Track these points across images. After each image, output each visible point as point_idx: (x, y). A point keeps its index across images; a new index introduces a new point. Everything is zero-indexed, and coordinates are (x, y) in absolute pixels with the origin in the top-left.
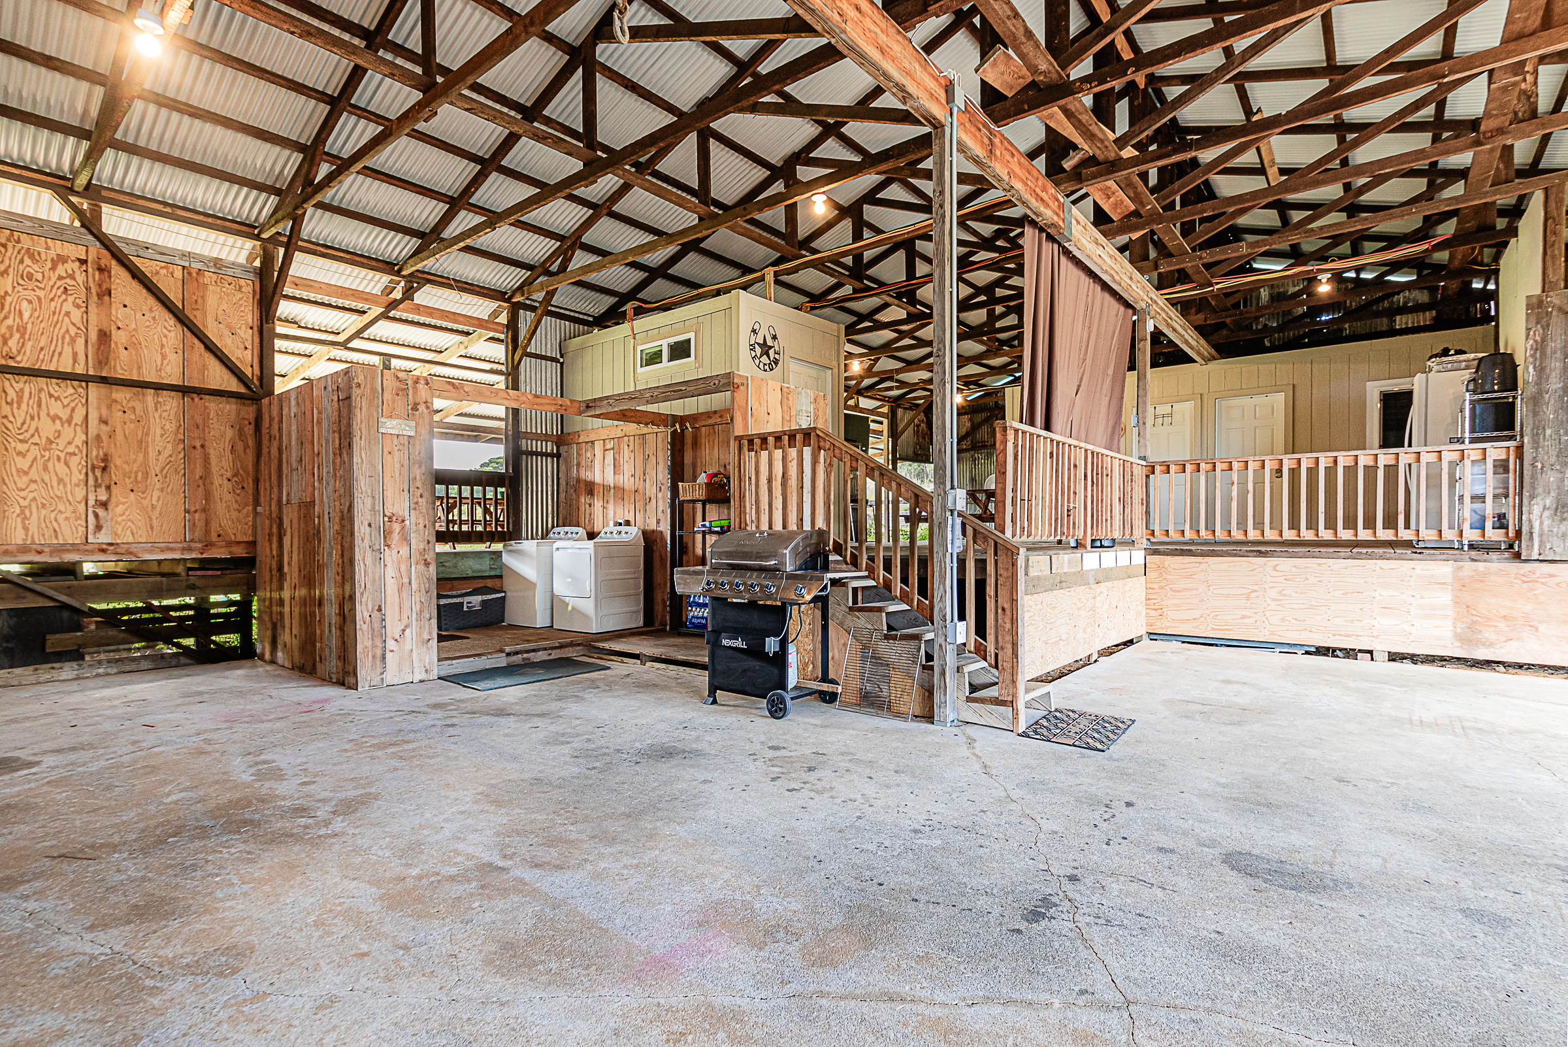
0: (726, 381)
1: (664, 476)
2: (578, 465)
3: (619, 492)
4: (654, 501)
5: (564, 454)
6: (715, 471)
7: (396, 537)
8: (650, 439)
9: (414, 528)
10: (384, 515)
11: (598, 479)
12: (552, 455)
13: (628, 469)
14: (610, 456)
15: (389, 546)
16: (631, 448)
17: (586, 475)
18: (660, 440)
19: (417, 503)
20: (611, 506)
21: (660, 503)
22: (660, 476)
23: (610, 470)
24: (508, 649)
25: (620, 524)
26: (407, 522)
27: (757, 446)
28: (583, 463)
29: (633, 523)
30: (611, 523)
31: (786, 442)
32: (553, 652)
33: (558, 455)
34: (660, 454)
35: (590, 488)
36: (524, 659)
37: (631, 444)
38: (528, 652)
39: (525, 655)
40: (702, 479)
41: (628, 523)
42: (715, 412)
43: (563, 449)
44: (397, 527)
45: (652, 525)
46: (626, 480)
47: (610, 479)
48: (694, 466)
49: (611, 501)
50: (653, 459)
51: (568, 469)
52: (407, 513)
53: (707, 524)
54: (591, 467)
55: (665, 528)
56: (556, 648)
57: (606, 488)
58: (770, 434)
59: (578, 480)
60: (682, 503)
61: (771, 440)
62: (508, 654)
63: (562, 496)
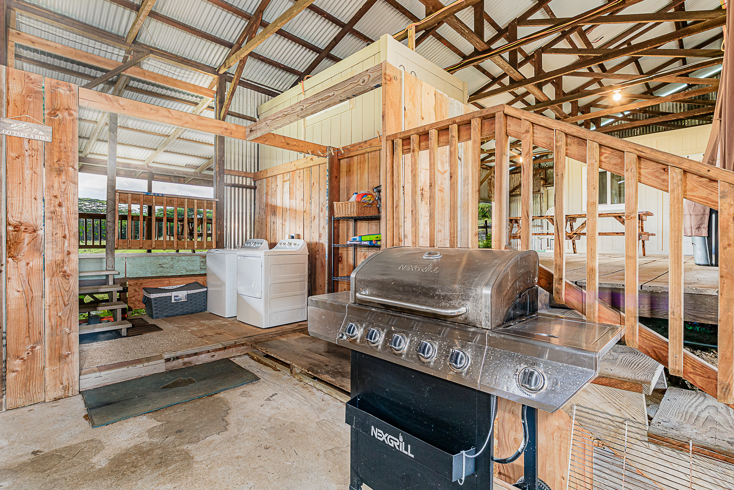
0: (376, 74)
1: (324, 199)
2: (267, 193)
3: (294, 212)
4: (317, 219)
5: (258, 187)
6: (365, 192)
7: (25, 247)
8: (315, 169)
9: (49, 238)
10: (8, 224)
11: (279, 204)
12: (250, 188)
13: (299, 194)
14: (287, 184)
15: (13, 257)
16: (301, 178)
17: (272, 201)
18: (322, 169)
19: (53, 212)
20: (287, 224)
21: (322, 220)
22: (322, 200)
23: (287, 196)
24: (166, 356)
25: (293, 237)
26: (41, 232)
27: (414, 144)
28: (270, 193)
29: (302, 236)
30: (287, 236)
31: (455, 133)
32: (217, 354)
33: (255, 188)
34: (322, 181)
35: (274, 210)
36: (185, 364)
37: (301, 175)
38: (189, 356)
39: (186, 360)
40: (353, 198)
41: (298, 237)
42: (366, 142)
43: (258, 183)
44: (27, 237)
45: (316, 239)
46: (297, 204)
47: (287, 204)
48: (348, 189)
49: (288, 220)
50: (316, 185)
51: (261, 198)
52: (40, 222)
53: (357, 238)
54: (274, 194)
55: (325, 241)
56: (220, 349)
57: (284, 210)
58: (432, 126)
59: (267, 205)
60: (338, 220)
61: (433, 133)
62: (168, 360)
63: (257, 216)
